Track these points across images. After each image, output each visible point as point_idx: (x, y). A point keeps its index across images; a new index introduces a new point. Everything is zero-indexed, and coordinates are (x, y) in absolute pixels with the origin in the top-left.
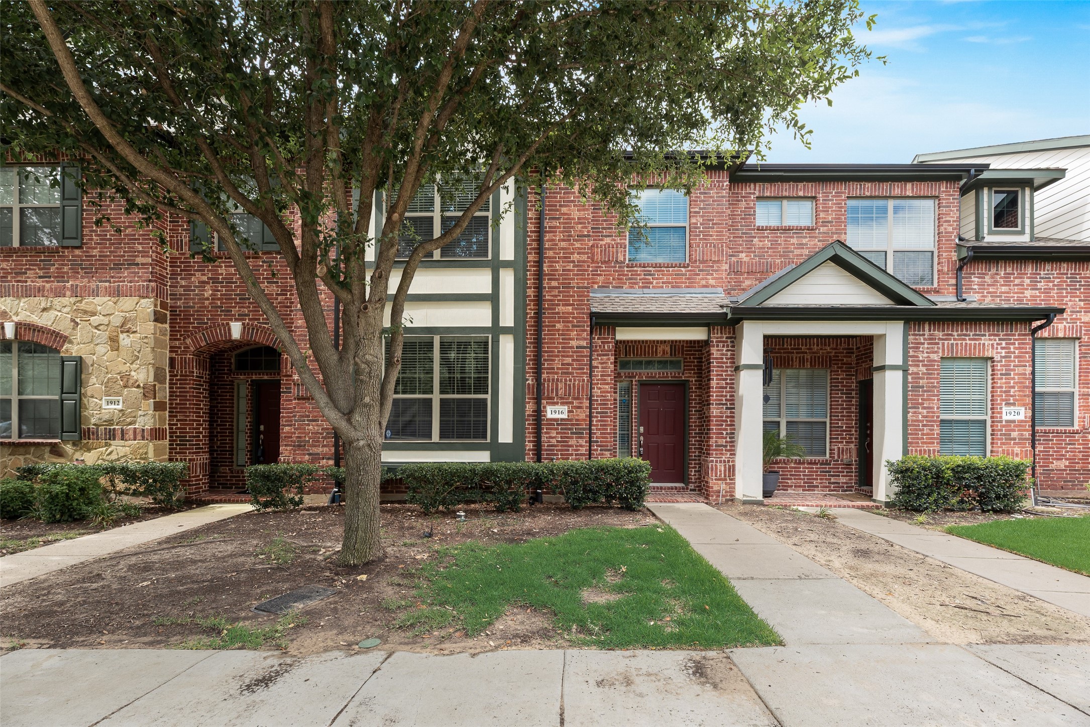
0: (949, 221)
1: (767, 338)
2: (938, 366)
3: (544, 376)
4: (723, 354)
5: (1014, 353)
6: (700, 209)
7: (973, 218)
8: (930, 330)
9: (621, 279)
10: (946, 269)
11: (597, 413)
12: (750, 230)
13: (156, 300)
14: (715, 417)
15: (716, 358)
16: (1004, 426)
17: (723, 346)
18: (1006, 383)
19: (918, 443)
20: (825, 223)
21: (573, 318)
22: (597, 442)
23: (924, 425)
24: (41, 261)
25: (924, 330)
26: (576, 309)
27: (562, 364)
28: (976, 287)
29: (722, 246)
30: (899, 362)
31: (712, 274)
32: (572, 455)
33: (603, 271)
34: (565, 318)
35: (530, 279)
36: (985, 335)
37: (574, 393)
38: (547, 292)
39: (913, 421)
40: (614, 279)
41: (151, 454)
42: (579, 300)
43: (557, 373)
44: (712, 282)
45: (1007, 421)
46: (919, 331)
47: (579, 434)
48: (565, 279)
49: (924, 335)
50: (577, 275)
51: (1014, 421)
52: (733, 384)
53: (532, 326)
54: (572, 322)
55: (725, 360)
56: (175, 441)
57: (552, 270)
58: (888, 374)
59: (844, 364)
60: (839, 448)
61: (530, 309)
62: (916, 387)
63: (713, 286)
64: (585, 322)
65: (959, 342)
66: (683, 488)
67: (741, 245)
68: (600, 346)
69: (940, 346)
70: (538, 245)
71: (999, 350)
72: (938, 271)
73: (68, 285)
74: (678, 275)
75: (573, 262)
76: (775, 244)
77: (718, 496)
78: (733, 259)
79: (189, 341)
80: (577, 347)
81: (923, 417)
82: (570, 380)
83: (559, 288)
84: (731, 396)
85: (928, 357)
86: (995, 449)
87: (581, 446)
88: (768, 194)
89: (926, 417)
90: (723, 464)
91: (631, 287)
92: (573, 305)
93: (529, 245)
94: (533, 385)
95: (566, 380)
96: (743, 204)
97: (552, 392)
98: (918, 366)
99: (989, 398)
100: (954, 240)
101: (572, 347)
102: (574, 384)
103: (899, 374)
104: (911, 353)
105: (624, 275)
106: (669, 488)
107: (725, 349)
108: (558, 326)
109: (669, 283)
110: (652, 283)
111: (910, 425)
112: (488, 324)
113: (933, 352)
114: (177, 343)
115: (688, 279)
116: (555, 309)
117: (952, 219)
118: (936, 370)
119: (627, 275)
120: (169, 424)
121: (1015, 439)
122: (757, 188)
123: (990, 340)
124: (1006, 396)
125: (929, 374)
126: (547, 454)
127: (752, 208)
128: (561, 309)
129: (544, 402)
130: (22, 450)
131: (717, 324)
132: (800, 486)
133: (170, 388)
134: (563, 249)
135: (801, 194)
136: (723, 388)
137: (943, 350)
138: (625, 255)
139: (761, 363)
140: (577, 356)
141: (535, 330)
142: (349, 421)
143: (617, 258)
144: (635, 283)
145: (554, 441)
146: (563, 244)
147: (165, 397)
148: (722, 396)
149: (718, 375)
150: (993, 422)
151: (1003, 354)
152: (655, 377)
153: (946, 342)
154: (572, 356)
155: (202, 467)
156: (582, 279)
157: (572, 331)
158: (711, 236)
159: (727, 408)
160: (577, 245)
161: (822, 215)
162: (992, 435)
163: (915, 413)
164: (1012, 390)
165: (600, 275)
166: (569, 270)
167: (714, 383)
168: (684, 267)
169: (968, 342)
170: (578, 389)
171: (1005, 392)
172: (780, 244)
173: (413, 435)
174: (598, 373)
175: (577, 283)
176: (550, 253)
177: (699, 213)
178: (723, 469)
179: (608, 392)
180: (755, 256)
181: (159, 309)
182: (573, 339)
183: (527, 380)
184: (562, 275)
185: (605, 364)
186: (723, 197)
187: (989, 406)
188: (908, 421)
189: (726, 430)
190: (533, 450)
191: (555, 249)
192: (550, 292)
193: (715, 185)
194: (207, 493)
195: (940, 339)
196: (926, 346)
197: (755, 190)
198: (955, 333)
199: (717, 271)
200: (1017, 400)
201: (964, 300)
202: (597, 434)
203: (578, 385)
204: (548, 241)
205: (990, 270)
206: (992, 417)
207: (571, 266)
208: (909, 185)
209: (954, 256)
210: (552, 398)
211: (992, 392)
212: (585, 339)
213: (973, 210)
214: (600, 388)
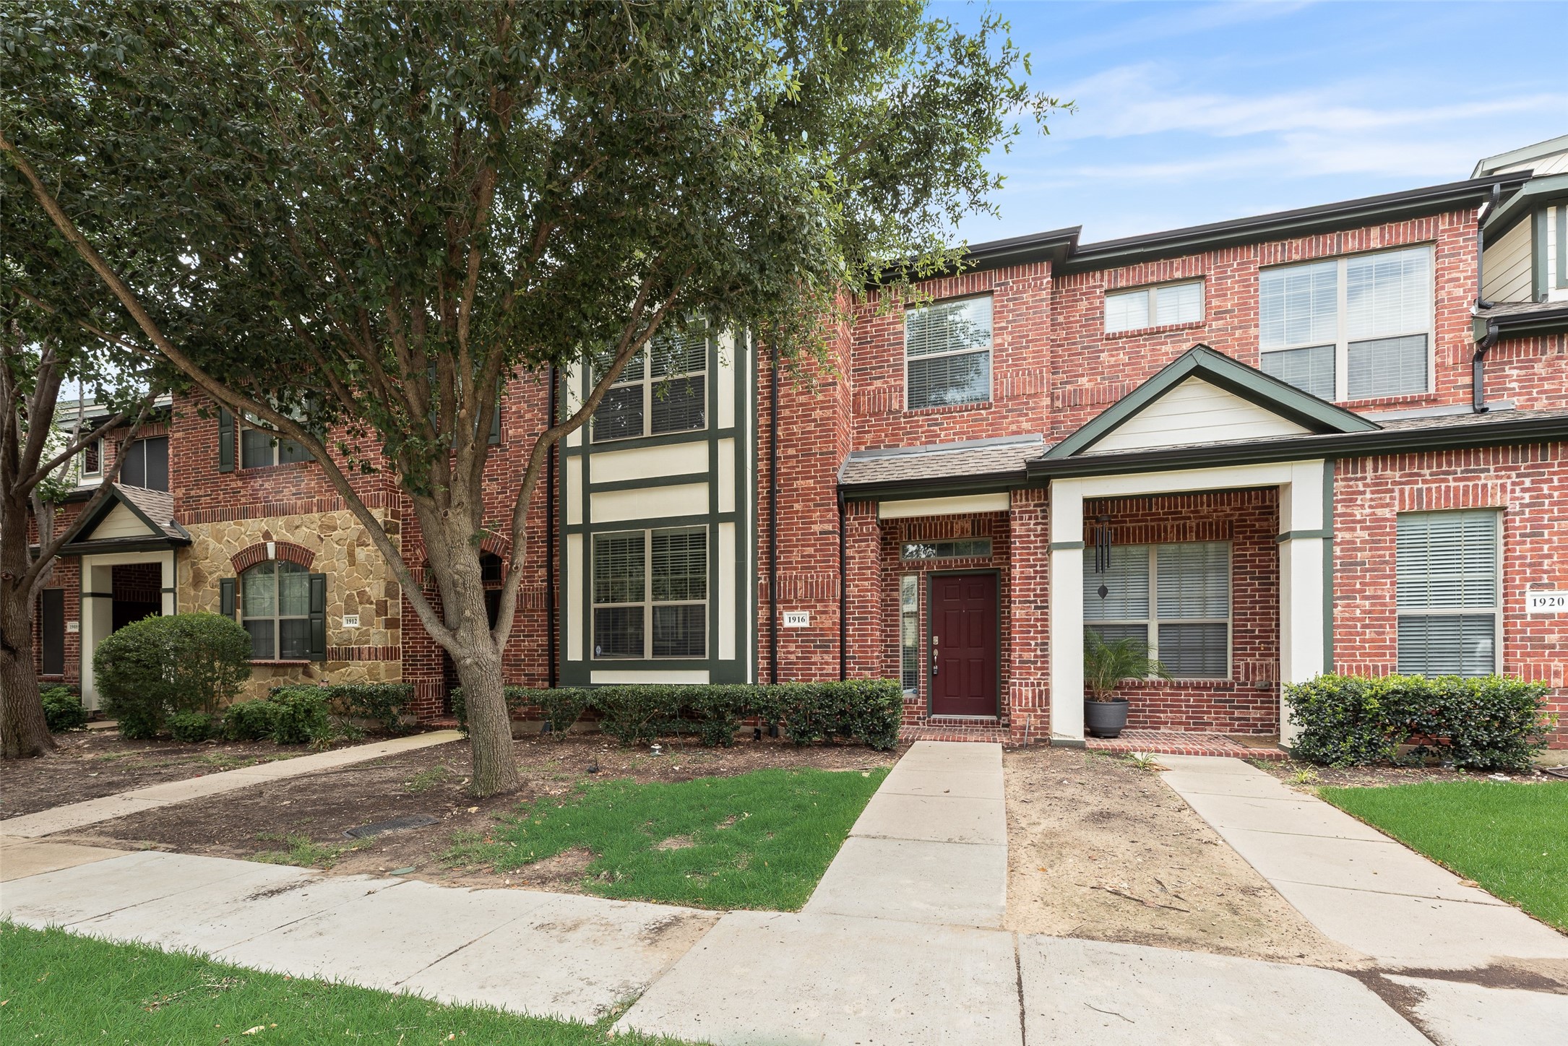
0: (1458, 279)
1: (1088, 502)
2: (1392, 527)
3: (780, 573)
4: (1029, 530)
5: (1551, 496)
6: (1008, 322)
7: (1528, 263)
8: (1375, 470)
9: (897, 435)
10: (1450, 361)
11: (854, 619)
12: (1094, 341)
13: (387, 509)
14: (1018, 620)
15: (1020, 536)
16: (1529, 624)
17: (1030, 518)
18: (1532, 550)
19: (1354, 655)
20: (1220, 314)
21: (815, 494)
22: (854, 657)
23: (1364, 626)
24: (294, 478)
25: (1364, 471)
26: (819, 482)
27: (803, 557)
28: (1515, 385)
29: (1041, 372)
30: (1318, 525)
31: (1027, 415)
32: (815, 675)
33: (872, 426)
34: (805, 496)
35: (762, 449)
36: (1488, 470)
37: (817, 594)
38: (783, 463)
39: (1343, 619)
40: (886, 436)
41: (383, 675)
42: (823, 471)
43: (796, 569)
44: (1026, 426)
45: (1534, 616)
46: (1355, 472)
47: (824, 647)
48: (805, 444)
49: (1365, 478)
50: (820, 437)
51: (1551, 616)
52: (1045, 572)
53: (765, 509)
54: (814, 500)
55: (1032, 538)
56: (408, 661)
57: (788, 435)
58: (1296, 546)
59: (1256, 532)
60: (1247, 665)
61: (762, 488)
62: (1349, 565)
63: (1028, 432)
64: (830, 499)
65: (1434, 486)
66: (992, 723)
67: (1080, 365)
68: (857, 529)
69: (1397, 494)
70: (771, 403)
71: (1518, 494)
72: (1437, 365)
73: (315, 500)
74: (976, 420)
75: (815, 420)
76: (1135, 357)
77: (1023, 734)
78: (1069, 387)
79: (418, 551)
80: (821, 533)
81: (1364, 612)
82: (812, 577)
83: (798, 456)
84: (1042, 590)
85: (1373, 514)
86: (1512, 664)
87: (827, 663)
88: (1124, 284)
89: (1370, 612)
90: (1030, 689)
91: (910, 445)
92: (815, 477)
93: (760, 404)
94: (766, 585)
95: (806, 577)
96: (1083, 305)
97: (790, 593)
98: (1354, 529)
99: (1501, 576)
100: (1467, 310)
101: (814, 533)
102: (817, 582)
103: (1318, 544)
104: (1340, 509)
105: (900, 429)
106: (971, 722)
107: (1032, 522)
108: (797, 506)
109: (963, 433)
110: (939, 436)
111: (1339, 627)
112: (705, 510)
113: (1383, 506)
114: (408, 554)
115: (991, 425)
116: (792, 485)
117: (1462, 276)
118: (1389, 534)
119: (905, 428)
120: (403, 643)
121: (1553, 646)
122: (1106, 278)
123: (1498, 477)
124: (1534, 572)
125: (1374, 542)
126: (785, 675)
127: (1097, 308)
128: (799, 484)
129: (780, 606)
130: (281, 671)
131: (1021, 487)
132: (1180, 723)
133: (403, 603)
134: (801, 405)
135: (1178, 275)
136: (1030, 578)
137: (1402, 501)
138: (901, 402)
139: (1080, 539)
140: (821, 545)
141: (768, 514)
142: (454, 636)
143: (890, 406)
144: (915, 439)
145: (793, 657)
146: (802, 399)
147: (398, 614)
148: (1029, 590)
149: (1022, 560)
150: (1506, 617)
151: (1527, 501)
152: (950, 566)
153: (1407, 488)
154: (814, 545)
155: (435, 688)
156: (826, 442)
157: (814, 511)
158: (1025, 359)
159: (1036, 608)
160: (820, 397)
161: (1215, 302)
162: (1506, 639)
163: (1348, 606)
164: (1546, 561)
165: (869, 432)
166: (810, 432)
167: (1016, 572)
168: (984, 408)
169: (1452, 484)
170: (823, 588)
171: (1530, 565)
172: (1143, 357)
173: (624, 651)
174: (853, 565)
175: (820, 448)
176: (785, 413)
177: (1007, 328)
178: (1030, 695)
179: (867, 591)
180: (1104, 379)
181: (389, 518)
182: (815, 523)
183: (760, 578)
184: (800, 439)
185: (865, 553)
186: (1042, 300)
187: (1501, 591)
188: (1334, 619)
189: (1035, 638)
190: (767, 669)
191: (792, 406)
192: (786, 463)
193: (1029, 286)
194: (441, 718)
195: (1395, 483)
196: (1368, 496)
197: (1101, 280)
198: (1426, 472)
199: (1034, 408)
200: (1557, 579)
201: (1484, 410)
202: (853, 647)
203: (823, 582)
204: (783, 396)
205: (1544, 353)
206: (1505, 610)
207: (812, 427)
208: (1375, 232)
209: (1469, 337)
210: (790, 602)
211: (1505, 566)
212: (830, 521)
213: (1528, 249)
214: (857, 586)
